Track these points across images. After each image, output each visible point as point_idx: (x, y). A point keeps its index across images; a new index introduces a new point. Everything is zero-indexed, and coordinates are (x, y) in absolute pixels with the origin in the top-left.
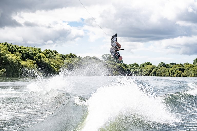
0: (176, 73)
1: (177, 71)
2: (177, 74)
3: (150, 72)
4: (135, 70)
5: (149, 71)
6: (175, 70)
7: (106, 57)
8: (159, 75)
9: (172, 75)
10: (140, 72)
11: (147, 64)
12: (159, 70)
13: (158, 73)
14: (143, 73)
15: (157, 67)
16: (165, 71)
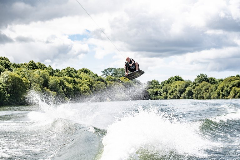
0: (232, 92)
1: (233, 88)
2: (236, 94)
3: (182, 92)
4: (155, 90)
5: (179, 91)
6: (230, 86)
7: (109, 72)
8: (199, 96)
9: (223, 95)
10: (164, 92)
11: (175, 78)
12: (198, 87)
13: (196, 93)
14: (168, 94)
15: (194, 83)
16: (210, 88)
